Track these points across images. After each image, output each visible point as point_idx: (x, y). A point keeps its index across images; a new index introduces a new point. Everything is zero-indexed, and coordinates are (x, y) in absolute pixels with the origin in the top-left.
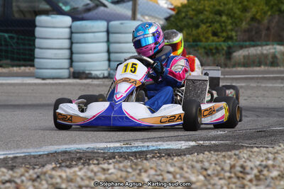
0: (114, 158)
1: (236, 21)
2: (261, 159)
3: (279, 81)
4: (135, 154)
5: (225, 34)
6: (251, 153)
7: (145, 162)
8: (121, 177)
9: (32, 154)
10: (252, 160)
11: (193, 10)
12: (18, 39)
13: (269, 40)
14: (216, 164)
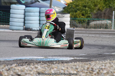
0: (40, 63)
1: (92, 10)
2: (100, 65)
3: (108, 35)
4: (49, 62)
5: (87, 15)
6: (95, 63)
7: (53, 65)
8: (43, 71)
9: (7, 60)
10: (96, 66)
11: (74, 5)
12: (3, 13)
13: (105, 18)
14: (81, 67)
